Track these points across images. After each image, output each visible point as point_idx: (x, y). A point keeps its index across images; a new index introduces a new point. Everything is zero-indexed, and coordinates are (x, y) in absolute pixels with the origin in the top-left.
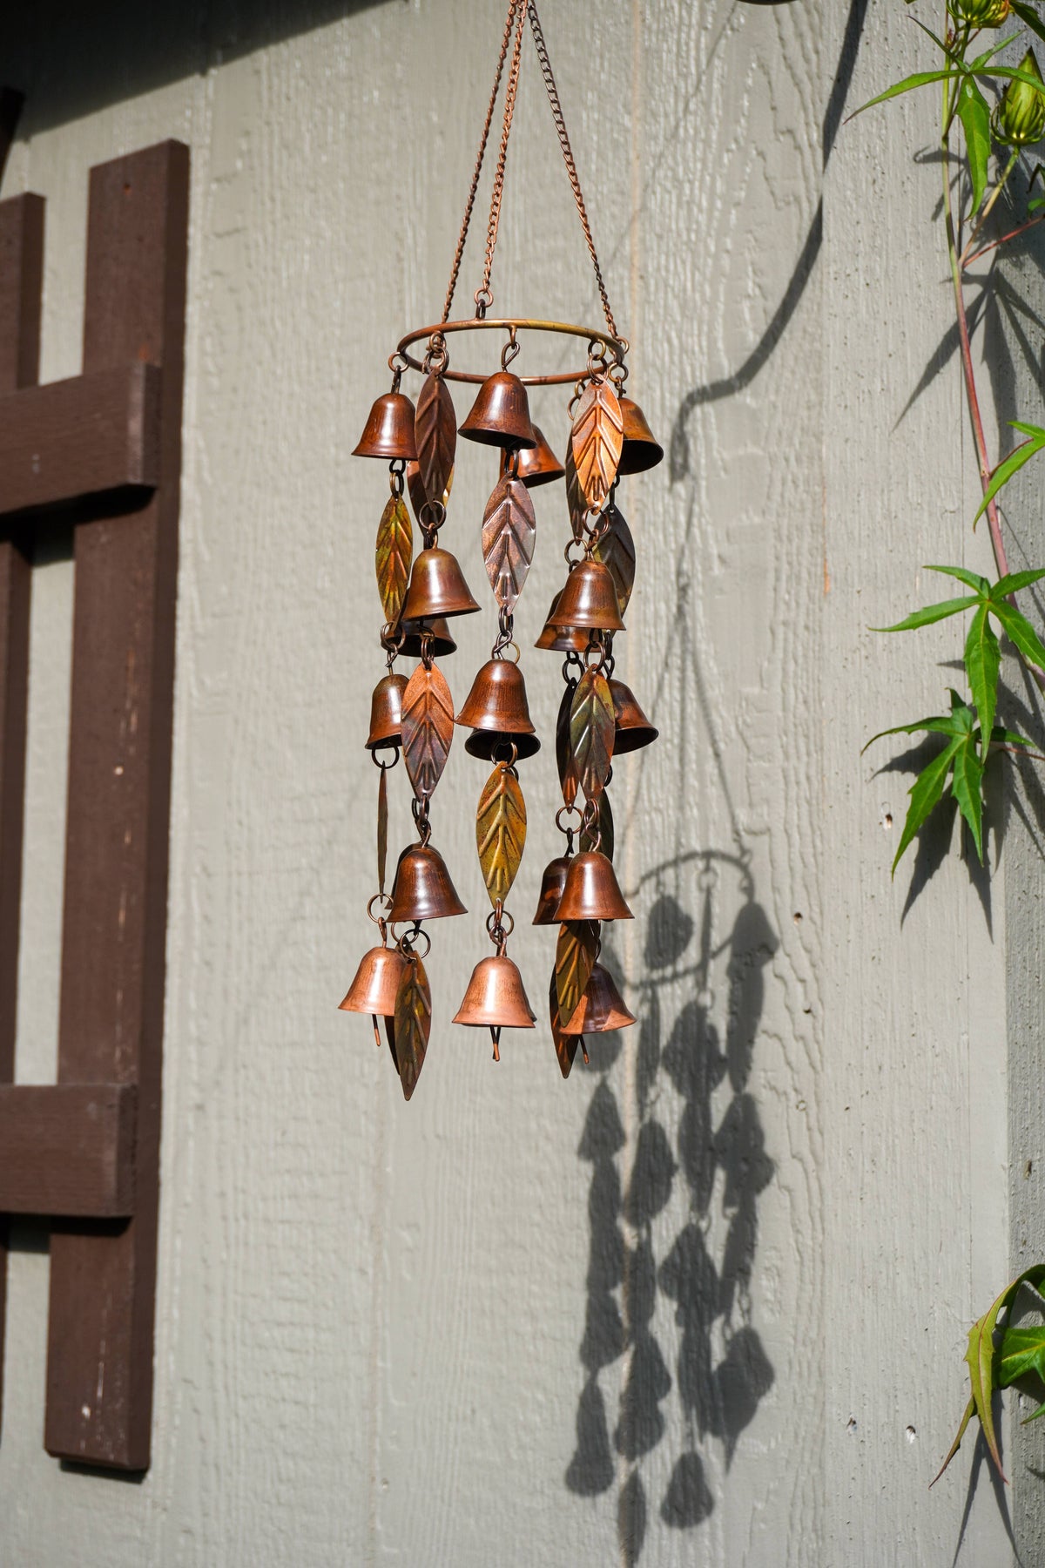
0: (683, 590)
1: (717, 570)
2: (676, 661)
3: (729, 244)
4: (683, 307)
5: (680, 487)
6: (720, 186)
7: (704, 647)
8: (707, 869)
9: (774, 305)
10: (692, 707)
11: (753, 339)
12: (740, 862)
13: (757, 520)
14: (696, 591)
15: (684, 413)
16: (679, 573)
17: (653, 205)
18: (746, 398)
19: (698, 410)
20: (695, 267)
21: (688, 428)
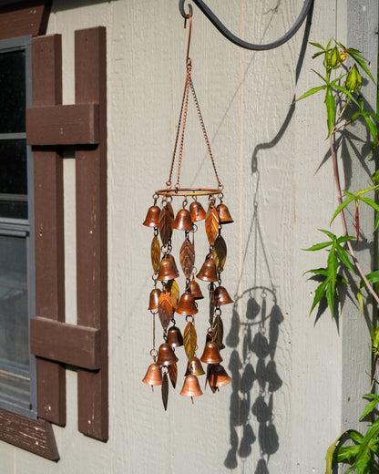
0: (256, 207)
1: (265, 203)
2: (253, 229)
3: (269, 98)
4: (256, 115)
5: (255, 175)
6: (267, 79)
7: (261, 226)
8: (264, 292)
9: (283, 122)
10: (259, 244)
11: (277, 132)
12: (273, 292)
13: (277, 190)
14: (259, 208)
15: (256, 151)
16: (255, 202)
17: (247, 80)
18: (273, 150)
19: (260, 151)
20: (259, 104)
21: (257, 156)
